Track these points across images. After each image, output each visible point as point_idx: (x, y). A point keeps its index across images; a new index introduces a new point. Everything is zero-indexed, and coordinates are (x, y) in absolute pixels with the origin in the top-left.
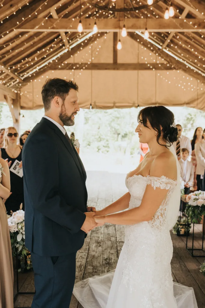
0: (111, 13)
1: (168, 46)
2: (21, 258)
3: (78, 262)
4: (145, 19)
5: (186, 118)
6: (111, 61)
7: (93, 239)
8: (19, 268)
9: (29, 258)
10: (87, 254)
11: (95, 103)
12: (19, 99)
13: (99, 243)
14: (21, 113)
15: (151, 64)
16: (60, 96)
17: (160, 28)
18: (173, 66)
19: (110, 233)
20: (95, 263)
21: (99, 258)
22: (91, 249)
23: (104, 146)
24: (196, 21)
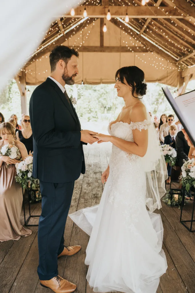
0: (98, 2)
1: (145, 31)
2: (31, 193)
3: (74, 196)
4: (126, 7)
5: (158, 94)
6: (98, 44)
7: (85, 181)
8: (30, 200)
9: (38, 193)
10: (80, 192)
11: (86, 79)
12: (24, 76)
13: (89, 184)
14: (27, 88)
15: (131, 47)
16: (64, 60)
17: (138, 15)
18: (148, 49)
19: (97, 177)
20: (86, 197)
21: (89, 194)
22: (83, 188)
23: (93, 117)
24: (168, 9)
